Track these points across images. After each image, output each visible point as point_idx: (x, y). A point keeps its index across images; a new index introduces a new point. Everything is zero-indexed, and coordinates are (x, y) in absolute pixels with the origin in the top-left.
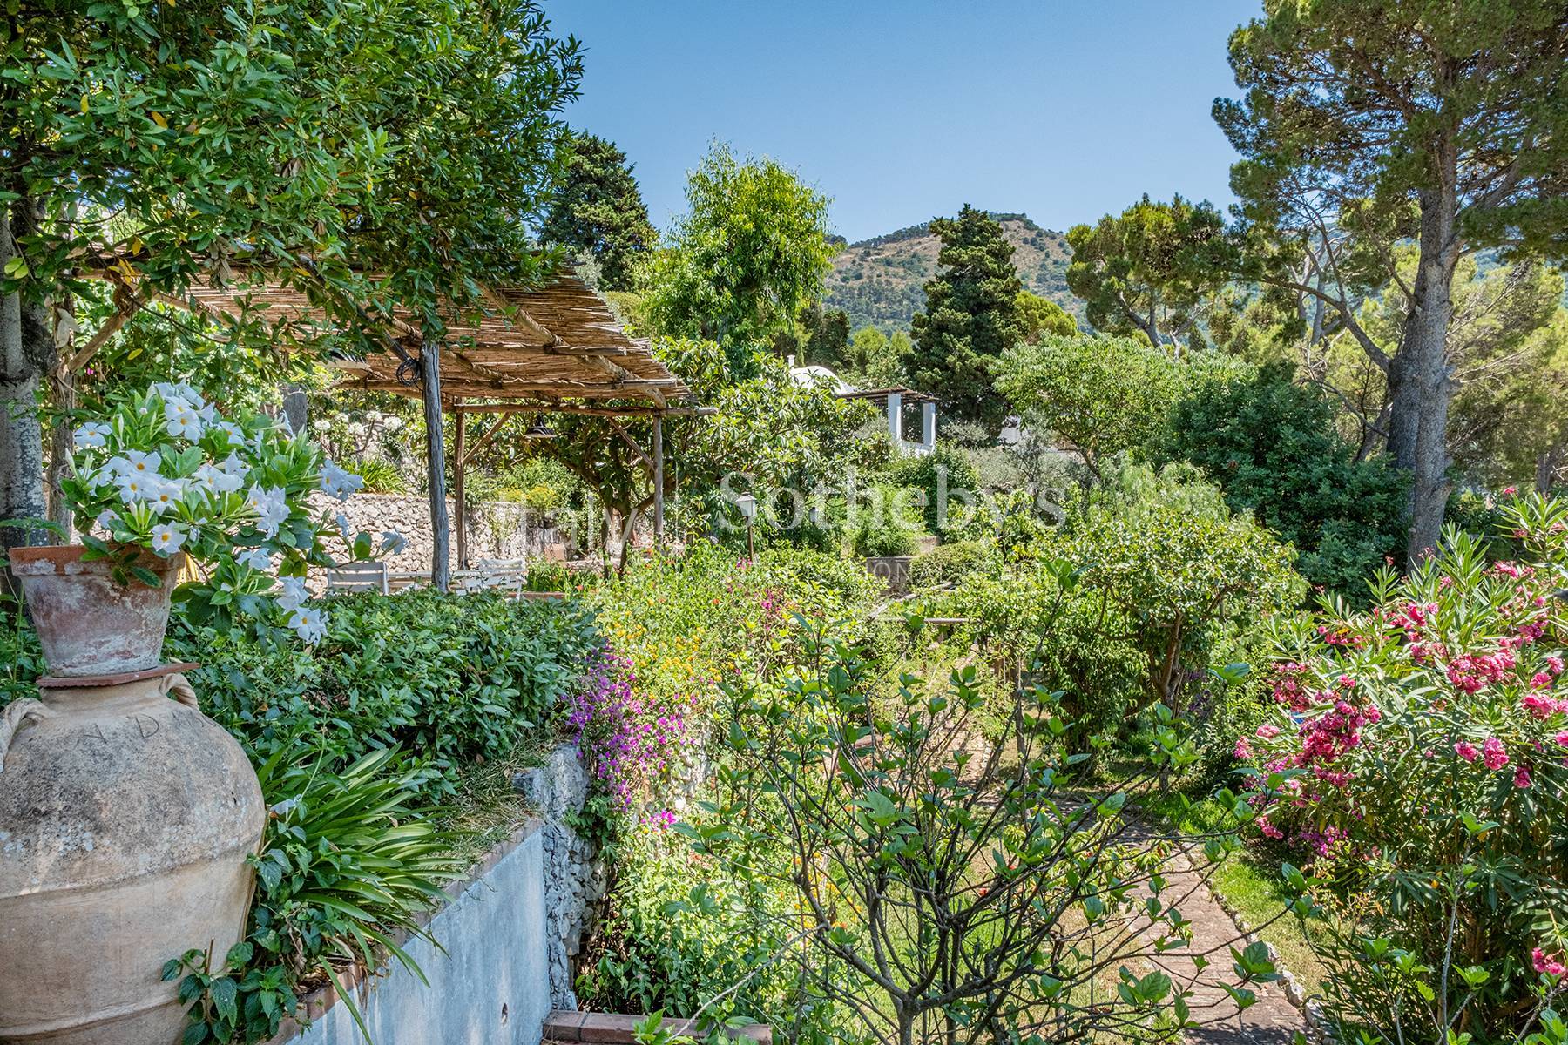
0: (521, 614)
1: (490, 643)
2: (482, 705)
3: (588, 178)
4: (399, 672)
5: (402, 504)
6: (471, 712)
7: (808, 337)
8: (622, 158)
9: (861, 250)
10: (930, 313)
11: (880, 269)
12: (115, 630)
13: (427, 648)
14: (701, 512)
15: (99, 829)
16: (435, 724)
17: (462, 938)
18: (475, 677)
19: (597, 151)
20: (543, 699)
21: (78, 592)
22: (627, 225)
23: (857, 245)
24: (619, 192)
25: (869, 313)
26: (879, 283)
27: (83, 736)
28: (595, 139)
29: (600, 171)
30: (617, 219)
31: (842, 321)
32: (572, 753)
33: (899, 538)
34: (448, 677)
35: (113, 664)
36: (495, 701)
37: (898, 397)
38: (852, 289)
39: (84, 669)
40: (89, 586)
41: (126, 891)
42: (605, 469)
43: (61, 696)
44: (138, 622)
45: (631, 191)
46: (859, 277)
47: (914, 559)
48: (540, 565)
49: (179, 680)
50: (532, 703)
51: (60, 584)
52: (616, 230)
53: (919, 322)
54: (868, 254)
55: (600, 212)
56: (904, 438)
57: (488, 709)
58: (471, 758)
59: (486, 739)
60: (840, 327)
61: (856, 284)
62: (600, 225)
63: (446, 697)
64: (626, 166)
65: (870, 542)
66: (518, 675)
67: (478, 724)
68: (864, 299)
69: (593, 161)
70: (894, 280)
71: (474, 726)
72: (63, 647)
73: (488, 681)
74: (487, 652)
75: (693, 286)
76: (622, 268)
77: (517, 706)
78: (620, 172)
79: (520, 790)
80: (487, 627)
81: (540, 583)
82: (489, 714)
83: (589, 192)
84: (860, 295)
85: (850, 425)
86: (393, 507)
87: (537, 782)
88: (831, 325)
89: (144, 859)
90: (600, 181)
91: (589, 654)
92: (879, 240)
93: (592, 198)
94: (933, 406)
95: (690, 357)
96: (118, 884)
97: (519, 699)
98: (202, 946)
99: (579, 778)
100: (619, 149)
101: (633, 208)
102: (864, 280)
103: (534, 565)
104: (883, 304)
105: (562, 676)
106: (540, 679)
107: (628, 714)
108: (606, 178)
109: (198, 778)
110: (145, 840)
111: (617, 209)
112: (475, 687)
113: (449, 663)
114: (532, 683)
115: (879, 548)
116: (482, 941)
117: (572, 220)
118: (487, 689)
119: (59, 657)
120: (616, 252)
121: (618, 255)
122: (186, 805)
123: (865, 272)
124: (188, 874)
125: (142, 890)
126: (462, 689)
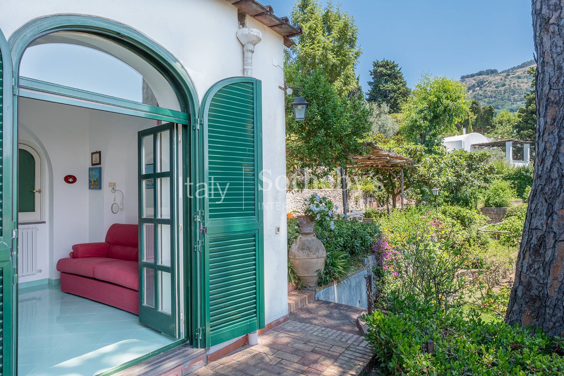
0: (362, 225)
1: (356, 231)
2: (355, 243)
3: (385, 75)
4: (340, 236)
5: (330, 192)
6: (353, 245)
7: (475, 117)
8: (397, 66)
9: (505, 74)
10: (527, 107)
11: (515, 81)
12: (309, 227)
13: (345, 231)
14: (419, 194)
15: (310, 252)
16: (346, 246)
17: (352, 284)
18: (353, 238)
19: (388, 65)
20: (367, 243)
21: (306, 222)
22: (399, 89)
23: (503, 72)
24: (396, 78)
25: (509, 100)
26: (514, 87)
27: (307, 240)
28: (387, 61)
29: (389, 72)
30: (395, 87)
31: (491, 110)
32: (374, 257)
33: (503, 201)
34: (348, 237)
35: (309, 231)
36: (358, 243)
37: (511, 143)
38: (500, 91)
39: (306, 232)
40: (307, 221)
41: (313, 260)
42: (387, 182)
43: (303, 235)
44: (311, 226)
45: (400, 77)
46: (504, 85)
47: (509, 209)
48: (369, 209)
49: (314, 234)
50: (365, 244)
51: (304, 221)
52: (395, 91)
53: (522, 111)
54: (508, 75)
55: (390, 86)
56: (514, 159)
57: (356, 244)
58: (353, 254)
59: (355, 251)
60: (490, 112)
61: (503, 88)
62: (389, 91)
63: (348, 241)
64: (398, 69)
65: (490, 202)
66: (362, 239)
67: (354, 247)
68: (507, 94)
69: (386, 69)
70: (522, 85)
71: (353, 248)
72: (304, 229)
73: (356, 239)
74: (355, 233)
75: (416, 121)
76: (397, 104)
77: (362, 244)
78: (396, 71)
79: (362, 261)
80: (356, 228)
81: (368, 215)
82: (356, 245)
83: (386, 80)
84: (505, 93)
85: (480, 160)
86: (328, 193)
87: (366, 260)
88: (485, 112)
89: (315, 256)
90: (389, 75)
91: (378, 235)
92: (514, 68)
93: (386, 82)
94: (528, 145)
95: (411, 150)
96: (312, 259)
97: (362, 243)
98: (320, 269)
99: (375, 262)
100: (396, 63)
101: (401, 83)
102: (507, 86)
103: (367, 209)
104: (516, 96)
105: (371, 239)
106: (366, 239)
107: (387, 249)
108: (391, 74)
109: (320, 247)
110: (315, 254)
111: (395, 84)
112: (353, 240)
113: (349, 235)
114: (365, 240)
115: (495, 204)
116: (355, 286)
117: (379, 90)
118: (356, 240)
119: (303, 230)
120: (395, 99)
121: (396, 100)
122: (319, 250)
123: (507, 83)
124: (319, 259)
125: (315, 260)
126: (351, 240)
